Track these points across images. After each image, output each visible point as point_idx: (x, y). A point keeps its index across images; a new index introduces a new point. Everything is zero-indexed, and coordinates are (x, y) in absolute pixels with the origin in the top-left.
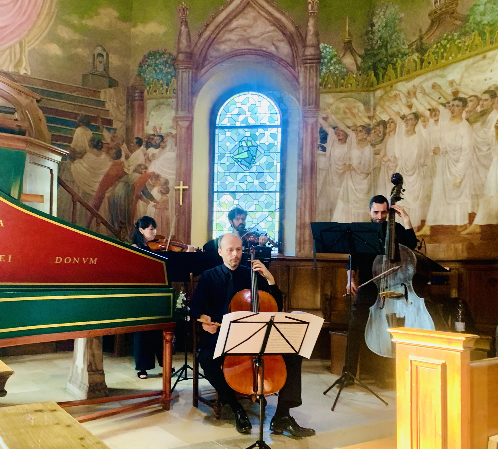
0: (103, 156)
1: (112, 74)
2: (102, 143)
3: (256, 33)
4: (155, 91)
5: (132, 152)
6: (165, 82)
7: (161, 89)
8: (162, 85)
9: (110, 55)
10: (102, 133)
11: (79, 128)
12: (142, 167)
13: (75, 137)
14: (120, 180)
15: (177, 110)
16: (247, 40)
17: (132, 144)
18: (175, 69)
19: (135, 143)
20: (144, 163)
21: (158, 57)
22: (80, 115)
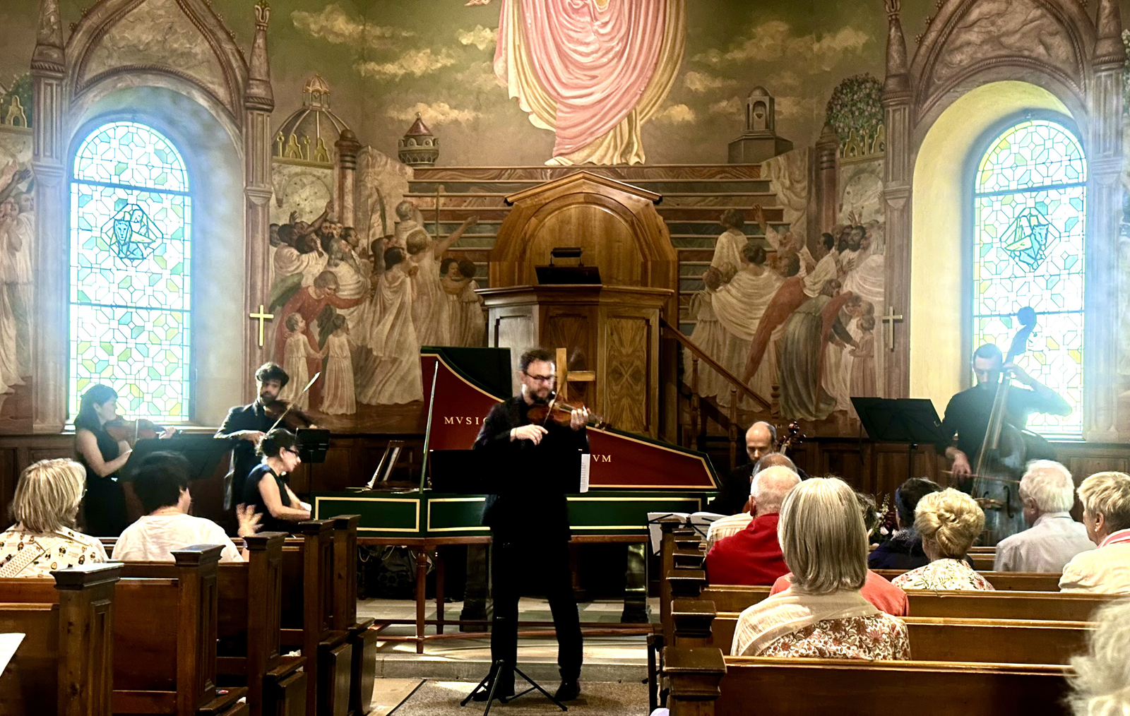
0: (766, 273)
1: (781, 132)
2: (765, 252)
3: (1012, 25)
4: (853, 150)
5: (817, 260)
6: (867, 131)
7: (862, 144)
8: (863, 137)
9: (777, 100)
10: (764, 234)
11: (725, 234)
12: (833, 284)
13: (717, 249)
14: (796, 311)
15: (885, 181)
16: (995, 40)
17: (819, 246)
18: (882, 107)
19: (822, 244)
20: (835, 278)
21: (856, 88)
22: (726, 212)
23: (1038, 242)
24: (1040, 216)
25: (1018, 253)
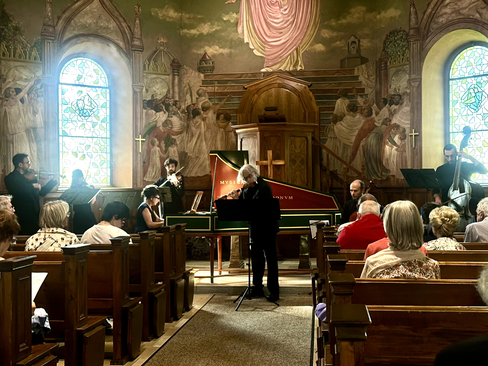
0: (358, 116)
1: (363, 54)
2: (357, 107)
3: (465, 5)
4: (395, 61)
5: (380, 110)
6: (401, 53)
7: (399, 59)
8: (399, 56)
9: (361, 40)
10: (357, 99)
11: (340, 99)
12: (388, 120)
13: (336, 106)
14: (371, 132)
15: (410, 74)
16: (457, 12)
17: (381, 104)
18: (408, 42)
19: (382, 102)
20: (388, 117)
21: (396, 34)
22: (340, 90)
23: (478, 99)
24: (479, 88)
25: (469, 105)
